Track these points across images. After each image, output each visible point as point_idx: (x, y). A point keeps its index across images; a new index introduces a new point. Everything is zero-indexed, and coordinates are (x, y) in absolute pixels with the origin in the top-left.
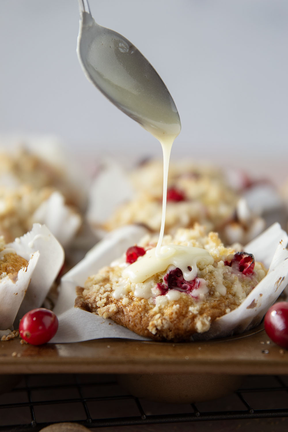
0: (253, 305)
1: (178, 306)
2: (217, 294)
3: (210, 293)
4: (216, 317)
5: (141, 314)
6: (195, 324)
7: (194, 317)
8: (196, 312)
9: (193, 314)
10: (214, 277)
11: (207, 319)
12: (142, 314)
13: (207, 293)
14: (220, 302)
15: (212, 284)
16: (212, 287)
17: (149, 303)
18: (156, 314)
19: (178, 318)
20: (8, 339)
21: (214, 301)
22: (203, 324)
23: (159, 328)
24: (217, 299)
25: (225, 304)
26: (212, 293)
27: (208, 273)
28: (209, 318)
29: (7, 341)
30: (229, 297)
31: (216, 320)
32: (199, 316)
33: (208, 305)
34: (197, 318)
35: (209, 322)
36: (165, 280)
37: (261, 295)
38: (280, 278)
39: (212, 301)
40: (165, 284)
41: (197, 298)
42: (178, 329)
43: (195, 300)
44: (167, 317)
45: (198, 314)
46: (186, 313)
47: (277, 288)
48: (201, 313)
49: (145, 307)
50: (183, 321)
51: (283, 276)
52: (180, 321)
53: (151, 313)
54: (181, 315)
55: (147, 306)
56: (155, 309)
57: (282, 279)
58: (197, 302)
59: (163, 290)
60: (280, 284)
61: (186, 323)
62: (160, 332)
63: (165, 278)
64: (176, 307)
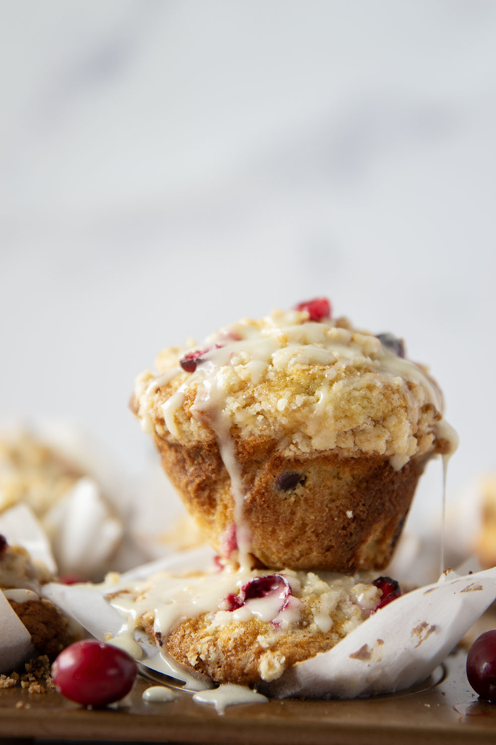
0: (363, 654)
1: (243, 630)
2: (313, 627)
3: (301, 623)
4: (296, 660)
5: (185, 632)
6: (259, 663)
7: (261, 652)
8: (265, 645)
9: (260, 647)
10: (319, 602)
11: (279, 660)
12: (187, 632)
13: (296, 622)
14: (312, 640)
15: (310, 610)
16: (309, 614)
17: (205, 619)
18: (207, 635)
19: (235, 648)
20: (7, 686)
21: (304, 636)
22: (271, 666)
23: (202, 657)
24: (311, 635)
25: (319, 645)
26: (305, 623)
27: (312, 593)
28: (283, 659)
29: (6, 688)
30: (333, 636)
31: (294, 665)
32: (269, 651)
33: (290, 639)
34: (266, 655)
35: (281, 664)
36: (243, 590)
37: (380, 642)
38: (425, 625)
39: (300, 636)
40: (241, 596)
41: (277, 625)
42: (230, 666)
43: (274, 627)
44: (220, 643)
45: (268, 648)
46: (251, 643)
47: (420, 643)
48: (273, 648)
49: (196, 623)
50: (242, 655)
51: (431, 623)
52: (236, 655)
53: (201, 633)
54: (241, 645)
55: (200, 622)
56: (209, 629)
57: (429, 627)
58: (275, 631)
59: (234, 604)
60: (426, 637)
61: (246, 659)
62: (201, 665)
63: (243, 587)
64: (239, 632)
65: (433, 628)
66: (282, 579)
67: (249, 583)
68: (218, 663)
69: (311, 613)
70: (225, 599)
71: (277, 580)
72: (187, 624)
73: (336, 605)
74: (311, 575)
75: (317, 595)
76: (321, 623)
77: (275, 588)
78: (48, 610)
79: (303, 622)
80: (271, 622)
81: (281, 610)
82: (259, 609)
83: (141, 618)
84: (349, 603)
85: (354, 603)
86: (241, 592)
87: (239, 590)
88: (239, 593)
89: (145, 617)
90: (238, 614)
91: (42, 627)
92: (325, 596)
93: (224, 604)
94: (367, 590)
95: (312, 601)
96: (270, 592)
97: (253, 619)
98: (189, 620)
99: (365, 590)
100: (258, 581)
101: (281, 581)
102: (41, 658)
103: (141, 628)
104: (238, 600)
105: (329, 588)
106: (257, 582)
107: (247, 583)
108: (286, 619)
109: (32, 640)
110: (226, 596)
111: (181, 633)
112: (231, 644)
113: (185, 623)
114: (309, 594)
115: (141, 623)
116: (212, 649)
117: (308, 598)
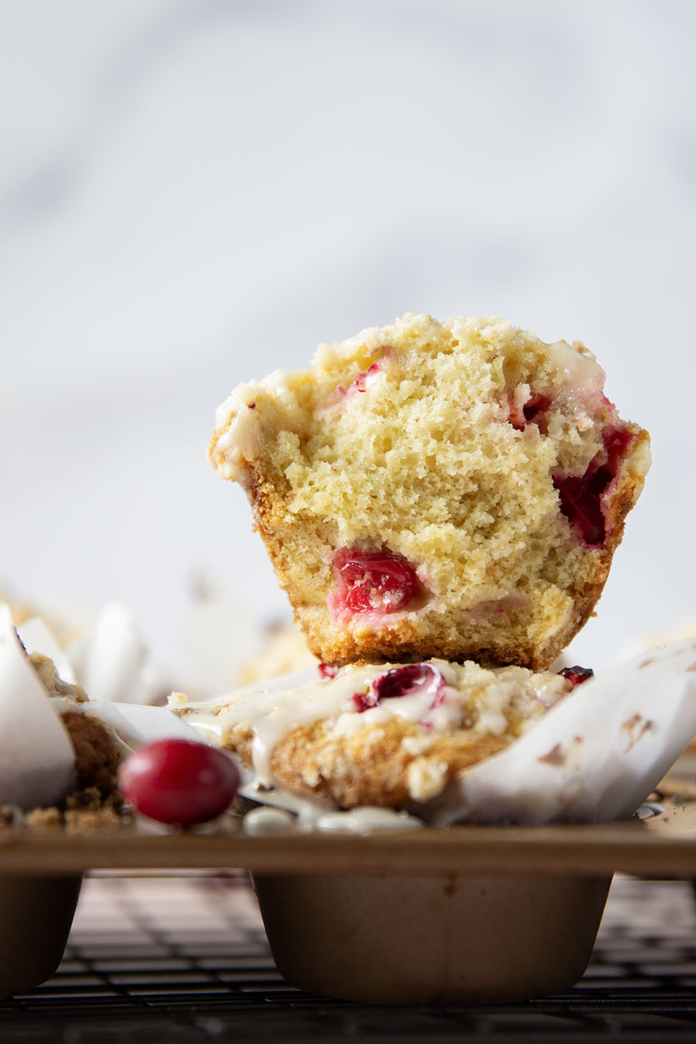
0: (555, 757)
2: (480, 727)
3: (463, 723)
4: (461, 768)
5: (296, 743)
6: (408, 776)
7: (409, 760)
8: (414, 751)
9: (407, 753)
10: (485, 696)
11: (437, 769)
13: (457, 722)
14: (480, 743)
15: (474, 705)
16: (473, 712)
17: (324, 727)
18: (328, 743)
19: (373, 757)
21: (470, 739)
22: (426, 777)
23: (326, 773)
24: (478, 738)
25: (491, 751)
26: (468, 722)
27: (474, 685)
28: (445, 767)
30: (507, 737)
31: (458, 773)
32: (422, 759)
33: (449, 743)
34: (417, 763)
35: (442, 775)
36: (374, 687)
37: (578, 740)
38: (637, 718)
39: (463, 739)
40: (373, 695)
41: (429, 726)
42: (366, 782)
43: (424, 729)
44: (350, 753)
45: (419, 756)
46: (395, 750)
47: (631, 745)
48: (427, 754)
49: (311, 732)
50: (382, 766)
51: (646, 716)
52: (374, 766)
53: (321, 742)
54: (380, 753)
55: (317, 731)
56: (331, 736)
57: (643, 723)
58: (427, 734)
59: (362, 704)
60: (639, 738)
61: (389, 772)
62: (324, 785)
63: (374, 682)
64: (376, 736)
65: (649, 726)
66: (430, 669)
67: (383, 677)
68: (349, 779)
69: (475, 709)
70: (349, 700)
71: (423, 671)
72: (299, 733)
73: (509, 700)
74: (469, 664)
75: (481, 688)
76: (489, 721)
77: (420, 682)
78: (95, 727)
79: (466, 720)
80: (420, 722)
81: (433, 706)
82: (401, 709)
83: (231, 731)
84: (526, 697)
85: (535, 698)
86: (372, 689)
87: (368, 688)
88: (368, 690)
89: (236, 729)
90: (371, 716)
91: (88, 746)
92: (492, 689)
93: (351, 705)
94: (551, 680)
95: (475, 694)
96: (413, 689)
97: (393, 720)
98: (301, 729)
99: (547, 681)
100: (395, 673)
101: (429, 673)
102: (88, 791)
103: (229, 747)
104: (368, 700)
105: (496, 679)
106: (393, 676)
107: (380, 677)
108: (441, 717)
109: (77, 764)
110: (351, 696)
111: (290, 746)
112: (366, 753)
113: (295, 732)
114: (471, 686)
115: (230, 739)
116: (339, 760)
117: (469, 691)
